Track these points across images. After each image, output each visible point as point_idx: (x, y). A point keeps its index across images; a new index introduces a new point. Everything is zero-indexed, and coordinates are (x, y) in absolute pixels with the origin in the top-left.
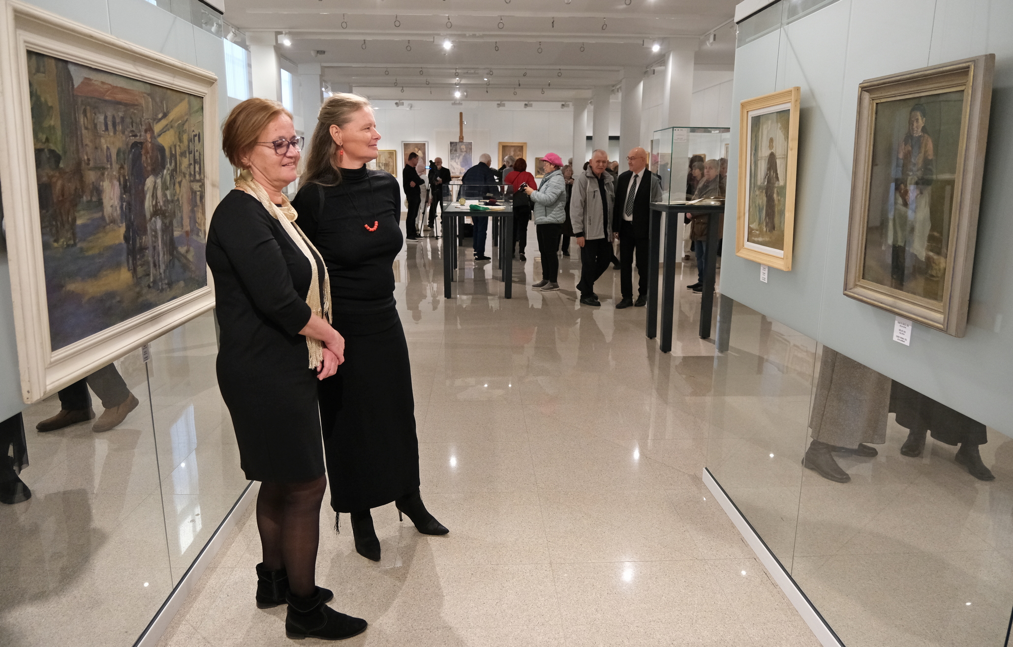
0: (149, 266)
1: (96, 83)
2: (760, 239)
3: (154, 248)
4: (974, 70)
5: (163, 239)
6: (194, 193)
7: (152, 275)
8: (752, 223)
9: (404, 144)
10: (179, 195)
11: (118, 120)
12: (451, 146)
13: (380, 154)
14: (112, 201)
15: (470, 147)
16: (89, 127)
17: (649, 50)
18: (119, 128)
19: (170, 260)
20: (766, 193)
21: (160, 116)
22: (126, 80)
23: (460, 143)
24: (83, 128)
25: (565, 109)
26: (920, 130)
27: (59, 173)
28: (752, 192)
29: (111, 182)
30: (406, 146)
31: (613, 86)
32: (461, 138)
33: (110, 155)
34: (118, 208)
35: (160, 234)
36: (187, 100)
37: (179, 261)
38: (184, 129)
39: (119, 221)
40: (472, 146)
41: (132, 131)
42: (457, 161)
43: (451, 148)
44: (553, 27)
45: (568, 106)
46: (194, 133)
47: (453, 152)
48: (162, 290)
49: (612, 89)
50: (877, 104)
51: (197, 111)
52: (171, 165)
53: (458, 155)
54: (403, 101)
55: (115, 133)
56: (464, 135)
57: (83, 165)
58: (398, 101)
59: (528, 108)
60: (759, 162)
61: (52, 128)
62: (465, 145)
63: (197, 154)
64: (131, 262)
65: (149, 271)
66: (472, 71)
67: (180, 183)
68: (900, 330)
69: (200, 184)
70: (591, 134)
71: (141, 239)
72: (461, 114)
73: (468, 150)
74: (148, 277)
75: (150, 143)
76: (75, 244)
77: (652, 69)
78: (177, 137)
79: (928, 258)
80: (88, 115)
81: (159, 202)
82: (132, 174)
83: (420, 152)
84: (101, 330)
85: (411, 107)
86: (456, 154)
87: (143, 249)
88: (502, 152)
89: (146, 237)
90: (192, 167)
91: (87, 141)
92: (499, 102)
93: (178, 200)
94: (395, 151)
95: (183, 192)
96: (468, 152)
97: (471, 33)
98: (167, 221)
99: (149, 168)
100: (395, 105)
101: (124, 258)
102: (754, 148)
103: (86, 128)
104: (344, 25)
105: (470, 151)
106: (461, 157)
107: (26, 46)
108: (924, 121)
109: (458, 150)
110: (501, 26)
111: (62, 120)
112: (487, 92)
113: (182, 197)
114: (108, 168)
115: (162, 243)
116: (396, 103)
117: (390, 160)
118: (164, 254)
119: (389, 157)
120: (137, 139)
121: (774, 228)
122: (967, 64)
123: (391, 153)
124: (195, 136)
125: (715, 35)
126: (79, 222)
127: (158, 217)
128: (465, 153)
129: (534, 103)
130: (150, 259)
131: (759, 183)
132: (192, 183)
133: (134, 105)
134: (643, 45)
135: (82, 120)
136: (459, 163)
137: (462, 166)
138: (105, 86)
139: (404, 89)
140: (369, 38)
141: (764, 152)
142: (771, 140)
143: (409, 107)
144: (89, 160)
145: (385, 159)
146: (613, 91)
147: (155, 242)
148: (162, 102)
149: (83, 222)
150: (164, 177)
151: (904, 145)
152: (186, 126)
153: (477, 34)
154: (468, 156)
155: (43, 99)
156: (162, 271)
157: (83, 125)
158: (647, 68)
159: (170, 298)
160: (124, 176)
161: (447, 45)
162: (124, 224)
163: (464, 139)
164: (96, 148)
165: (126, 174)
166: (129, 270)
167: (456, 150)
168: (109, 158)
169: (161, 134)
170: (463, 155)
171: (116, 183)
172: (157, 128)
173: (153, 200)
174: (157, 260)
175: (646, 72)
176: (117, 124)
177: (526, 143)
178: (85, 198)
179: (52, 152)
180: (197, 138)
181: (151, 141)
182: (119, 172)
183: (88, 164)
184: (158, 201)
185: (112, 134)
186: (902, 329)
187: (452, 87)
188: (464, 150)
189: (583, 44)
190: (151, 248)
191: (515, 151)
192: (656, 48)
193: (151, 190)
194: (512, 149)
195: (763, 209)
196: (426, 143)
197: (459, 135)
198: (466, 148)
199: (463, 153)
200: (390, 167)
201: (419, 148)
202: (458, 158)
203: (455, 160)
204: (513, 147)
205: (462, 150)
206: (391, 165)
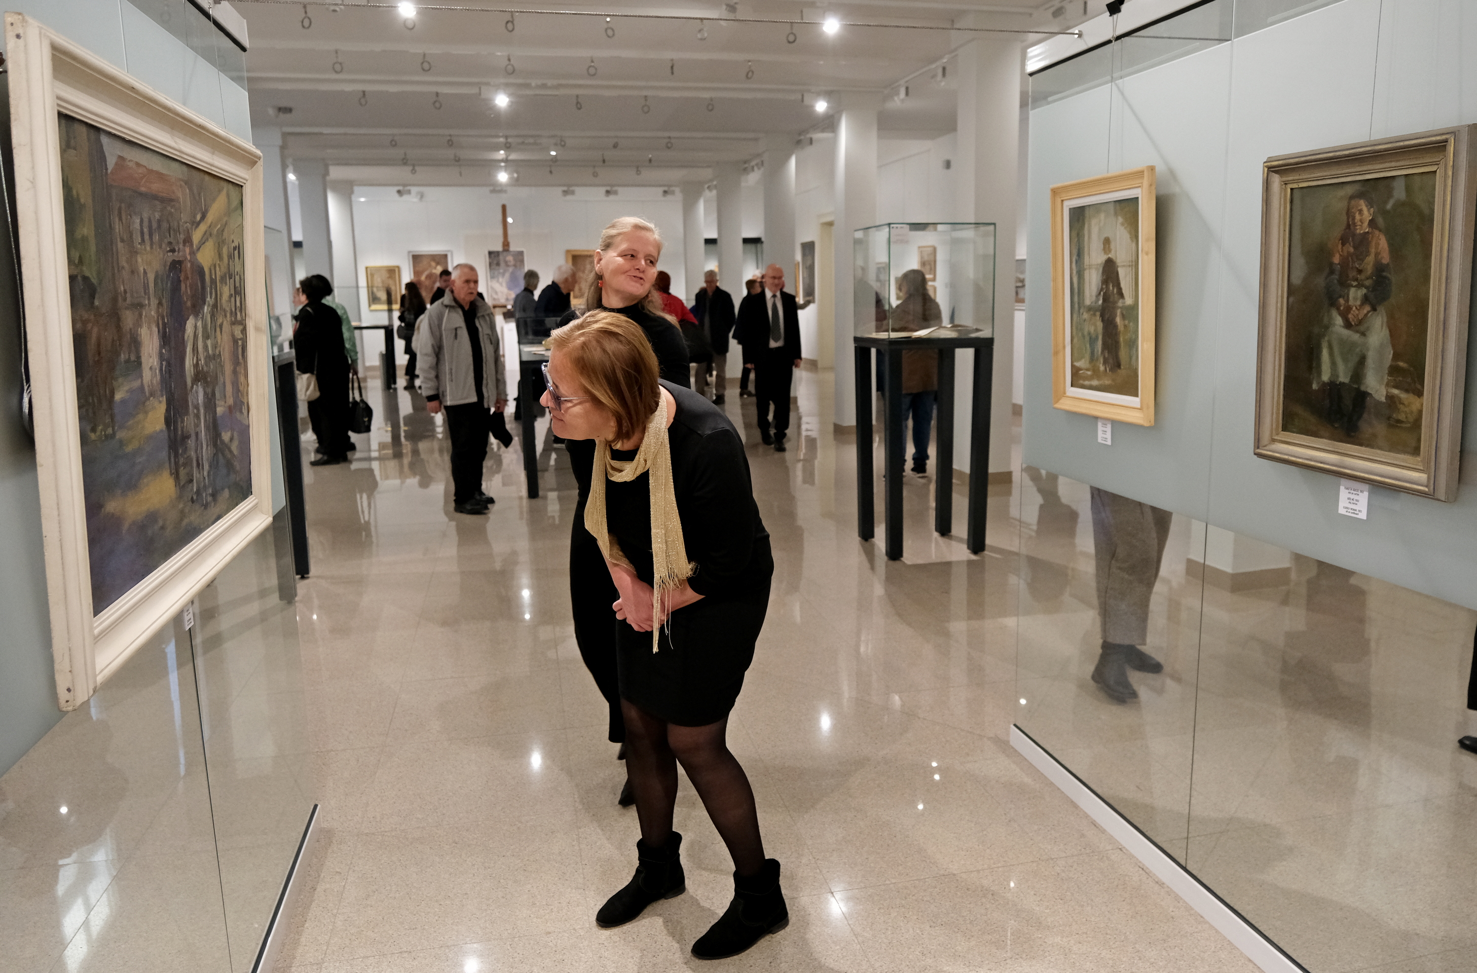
0: (192, 467)
1: (131, 164)
2: (1095, 383)
3: (197, 434)
4: (1454, 145)
5: (205, 420)
6: (235, 341)
7: (195, 481)
8: (1079, 360)
9: (413, 256)
10: (220, 346)
11: (155, 225)
12: (490, 257)
13: (374, 272)
14: (151, 360)
15: (520, 258)
16: (125, 238)
17: (810, 108)
18: (156, 237)
19: (214, 455)
20: (1102, 316)
21: (198, 217)
22: (162, 159)
23: (505, 253)
24: (119, 239)
25: (669, 197)
26: (1366, 224)
27: (95, 316)
28: (1075, 316)
29: (149, 328)
30: (416, 259)
31: (745, 162)
32: (506, 244)
33: (148, 284)
34: (157, 371)
35: (202, 411)
36: (224, 192)
37: (223, 454)
38: (224, 237)
39: (159, 393)
40: (523, 256)
41: (170, 243)
42: (498, 282)
44: (672, 73)
45: (673, 193)
46: (233, 245)
47: (494, 266)
48: (206, 506)
49: (744, 167)
50: (1292, 189)
51: (236, 209)
52: (211, 298)
53: (501, 271)
54: (409, 188)
55: (152, 248)
56: (509, 241)
57: (120, 299)
58: (400, 188)
59: (612, 197)
60: (1086, 274)
61: (85, 239)
62: (513, 256)
63: (237, 278)
64: (173, 460)
65: (192, 476)
66: (531, 140)
67: (221, 326)
68: (1349, 499)
69: (241, 327)
70: (713, 235)
71: (183, 422)
72: (504, 207)
73: (518, 264)
74: (191, 485)
75: (190, 261)
76: (113, 436)
77: (809, 136)
78: (216, 251)
79: (1390, 398)
80: (124, 217)
81: (200, 360)
82: (171, 315)
83: (439, 268)
84: (143, 577)
85: (422, 197)
86: (499, 270)
87: (186, 437)
88: (573, 264)
89: (188, 417)
90: (233, 299)
91: (123, 262)
92: (565, 188)
93: (220, 355)
94: (398, 267)
95: (224, 341)
96: (518, 266)
97: (539, 82)
98: (209, 390)
99: (189, 304)
100: (397, 195)
101: (164, 454)
102: (1075, 252)
103: (122, 241)
104: (338, 67)
105: (520, 265)
106: (507, 275)
107: (58, 105)
108: (1372, 212)
109: (502, 264)
110: (592, 71)
111: (96, 227)
112: (551, 172)
113: (223, 349)
114: (146, 305)
115: (204, 426)
116: (399, 192)
117: (391, 282)
118: (207, 446)
119: (389, 278)
120: (176, 256)
121: (1119, 366)
122: (1444, 137)
123: (390, 270)
124: (235, 248)
125: (907, 88)
126: (118, 396)
127: (200, 383)
128: (513, 267)
129: (620, 189)
130: (193, 454)
131: (1088, 302)
132: (233, 327)
133: (171, 200)
134: (803, 101)
135: (117, 226)
136: (504, 284)
137: (509, 288)
138: (140, 170)
139: (417, 168)
140: (368, 88)
141: (1095, 257)
142: (1107, 242)
143: (419, 197)
144: (125, 292)
145: (383, 281)
146: (745, 169)
147: (198, 426)
148: (199, 194)
149: (123, 396)
150: (205, 317)
151: (1340, 246)
152: (225, 234)
153: (550, 83)
154: (519, 272)
155: (74, 192)
156: (206, 473)
157: (118, 234)
158: (800, 134)
159: (214, 517)
160: (163, 319)
161: (502, 101)
162: (165, 397)
163: (510, 246)
164: (133, 272)
165: (165, 314)
166: (171, 474)
167: (498, 264)
168: (146, 287)
169: (200, 247)
170: (510, 271)
171: (155, 329)
172: (196, 237)
173: (194, 355)
174: (200, 456)
175: (799, 142)
176: (153, 231)
178: (122, 356)
179: (86, 279)
180: (236, 252)
181: (191, 259)
182: (158, 312)
183: (125, 300)
184: (199, 357)
185: (148, 248)
186: (1352, 496)
187: (493, 165)
188: (511, 264)
189: (711, 99)
190: (193, 437)
192: (821, 106)
193: (192, 338)
194: (588, 261)
195: (1097, 337)
196: (448, 251)
197: (501, 240)
198: (513, 261)
199: (510, 268)
200: (391, 293)
201: (437, 261)
202: (502, 277)
203: (498, 279)
204: (589, 258)
205: (508, 263)
206: (392, 289)
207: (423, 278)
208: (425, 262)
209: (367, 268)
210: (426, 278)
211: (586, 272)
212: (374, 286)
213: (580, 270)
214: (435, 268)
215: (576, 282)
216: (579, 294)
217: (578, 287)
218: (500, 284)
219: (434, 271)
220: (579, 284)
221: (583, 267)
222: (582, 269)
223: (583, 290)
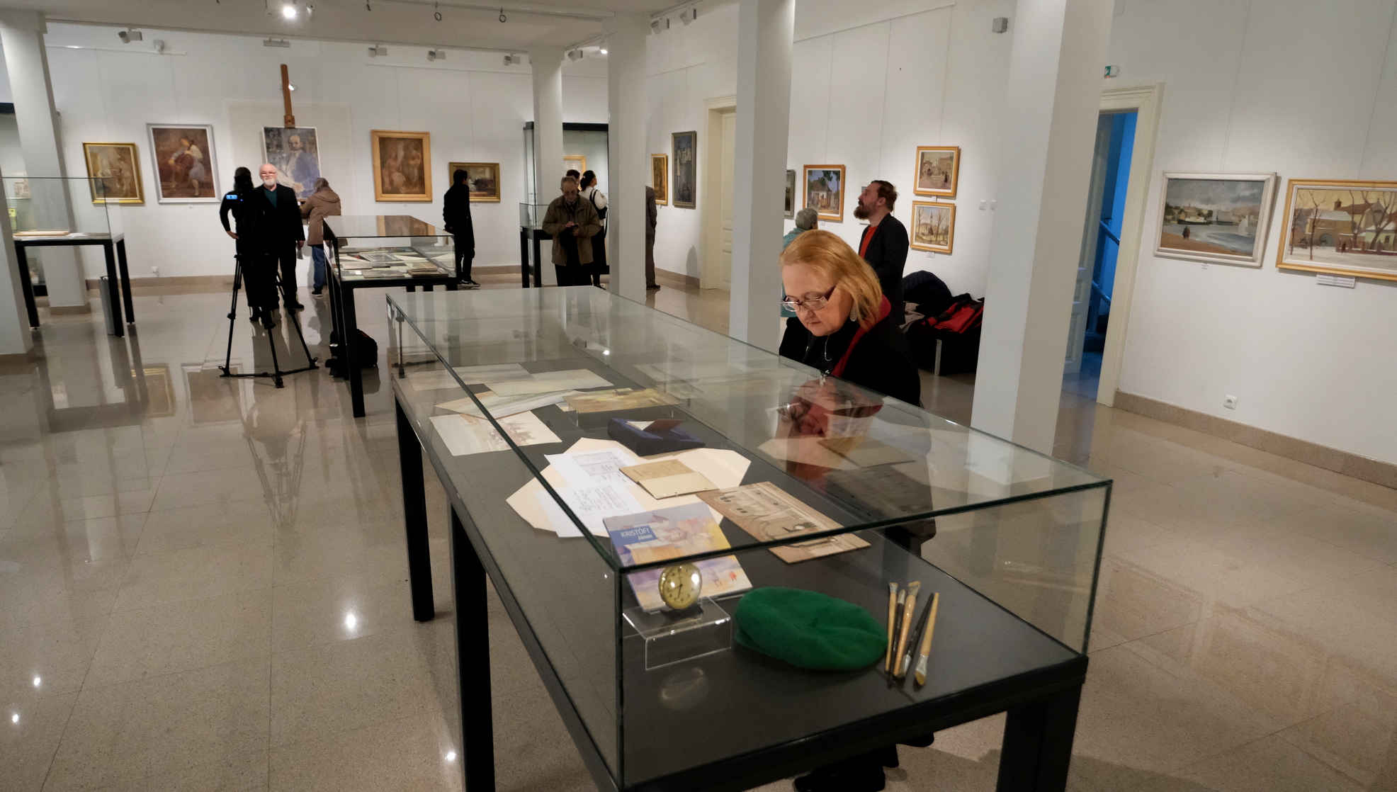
9: (154, 130)
12: (267, 136)
13: (95, 151)
15: (311, 139)
23: (288, 131)
25: (513, 67)
30: (160, 134)
32: (289, 120)
40: (315, 137)
42: (284, 167)
43: (269, 141)
45: (518, 61)
47: (273, 148)
53: (284, 155)
54: (138, 30)
56: (293, 114)
58: (126, 30)
59: (437, 63)
62: (300, 135)
72: (284, 69)
73: (308, 146)
83: (194, 147)
85: (162, 48)
86: (281, 153)
88: (381, 150)
92: (376, 46)
94: (133, 145)
96: (307, 150)
100: (119, 39)
105: (311, 148)
106: (293, 161)
109: (285, 146)
116: (122, 35)
117: (123, 165)
119: (120, 160)
123: (123, 149)
128: (301, 151)
129: (448, 52)
136: (289, 174)
143: (158, 47)
145: (111, 165)
146: (655, 25)
154: (309, 158)
163: (296, 122)
167: (279, 146)
170: (297, 155)
177: (427, 134)
188: (299, 145)
191: (406, 148)
194: (401, 146)
196: (207, 126)
197: (282, 113)
198: (301, 141)
199: (296, 152)
200: (124, 181)
201: (191, 139)
202: (285, 163)
203: (281, 166)
204: (402, 142)
205: (294, 145)
206: (125, 176)
207: (172, 161)
208: (173, 140)
209: (84, 144)
210: (176, 161)
211: (400, 159)
212: (98, 170)
213: (390, 157)
214: (189, 149)
215: (386, 173)
216: (389, 188)
217: (388, 179)
218: (283, 172)
219: (187, 152)
220: (390, 176)
221: (394, 153)
222: (394, 156)
223: (395, 183)
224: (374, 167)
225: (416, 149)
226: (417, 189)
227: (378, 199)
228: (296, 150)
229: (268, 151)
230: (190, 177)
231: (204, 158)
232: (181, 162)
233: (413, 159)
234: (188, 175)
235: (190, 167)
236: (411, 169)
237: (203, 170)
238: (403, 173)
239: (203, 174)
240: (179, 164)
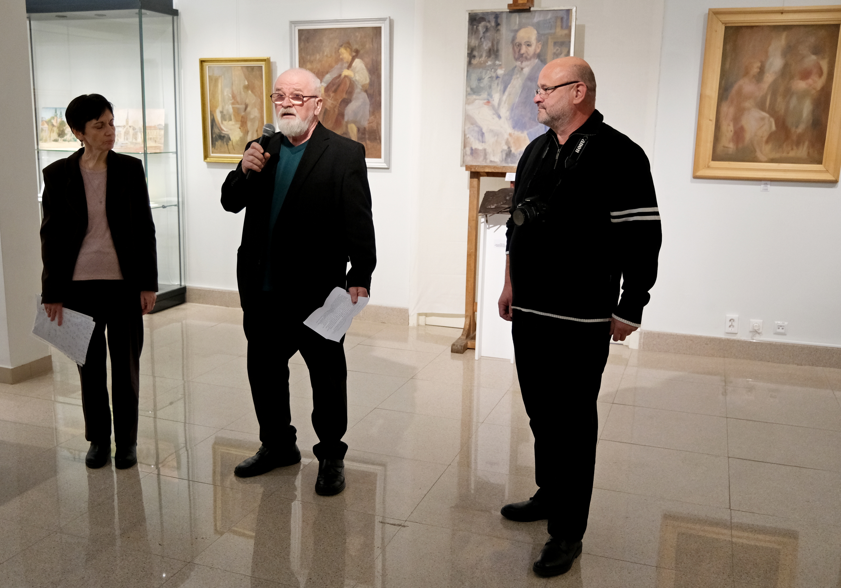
9: (300, 32)
12: (473, 31)
13: (217, 73)
15: (560, 32)
23: (516, 18)
30: (308, 40)
42: (496, 97)
43: (474, 42)
47: (481, 59)
53: (500, 72)
73: (551, 49)
83: (358, 63)
86: (494, 67)
88: (724, 57)
94: (267, 61)
96: (549, 58)
109: (506, 50)
119: (247, 88)
123: (252, 68)
136: (504, 112)
145: (234, 97)
170: (526, 70)
188: (531, 50)
194: (777, 43)
196: (384, 20)
198: (538, 40)
199: (524, 64)
200: (249, 124)
201: (355, 46)
202: (501, 87)
203: (490, 95)
204: (784, 35)
205: (524, 50)
206: (252, 117)
208: (328, 48)
209: (202, 62)
210: (327, 89)
211: (769, 78)
212: (216, 107)
213: (746, 73)
214: (349, 66)
215: (728, 110)
216: (732, 146)
217: (731, 128)
218: (493, 107)
219: (346, 72)
220: (736, 119)
221: (759, 64)
222: (755, 70)
223: (748, 137)
224: (701, 97)
225: (817, 51)
226: (803, 151)
227: (700, 173)
228: (527, 59)
229: (470, 63)
230: (346, 118)
231: (371, 84)
232: (335, 91)
233: (805, 75)
234: (342, 115)
235: (346, 102)
236: (794, 102)
237: (368, 107)
238: (773, 112)
239: (367, 113)
240: (332, 95)
